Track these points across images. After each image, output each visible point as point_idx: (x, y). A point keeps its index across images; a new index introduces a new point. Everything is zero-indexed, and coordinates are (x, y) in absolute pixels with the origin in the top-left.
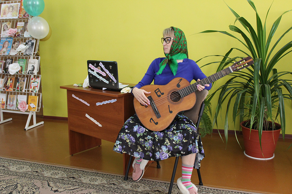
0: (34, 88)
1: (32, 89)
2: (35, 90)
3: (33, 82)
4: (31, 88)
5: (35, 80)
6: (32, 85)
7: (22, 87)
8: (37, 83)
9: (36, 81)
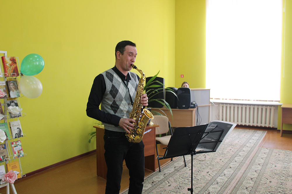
0: (18, 152)
1: (17, 154)
2: (21, 154)
3: (15, 147)
4: (15, 153)
5: (16, 144)
6: (15, 150)
7: (4, 156)
8: (20, 146)
9: (18, 145)
